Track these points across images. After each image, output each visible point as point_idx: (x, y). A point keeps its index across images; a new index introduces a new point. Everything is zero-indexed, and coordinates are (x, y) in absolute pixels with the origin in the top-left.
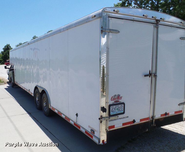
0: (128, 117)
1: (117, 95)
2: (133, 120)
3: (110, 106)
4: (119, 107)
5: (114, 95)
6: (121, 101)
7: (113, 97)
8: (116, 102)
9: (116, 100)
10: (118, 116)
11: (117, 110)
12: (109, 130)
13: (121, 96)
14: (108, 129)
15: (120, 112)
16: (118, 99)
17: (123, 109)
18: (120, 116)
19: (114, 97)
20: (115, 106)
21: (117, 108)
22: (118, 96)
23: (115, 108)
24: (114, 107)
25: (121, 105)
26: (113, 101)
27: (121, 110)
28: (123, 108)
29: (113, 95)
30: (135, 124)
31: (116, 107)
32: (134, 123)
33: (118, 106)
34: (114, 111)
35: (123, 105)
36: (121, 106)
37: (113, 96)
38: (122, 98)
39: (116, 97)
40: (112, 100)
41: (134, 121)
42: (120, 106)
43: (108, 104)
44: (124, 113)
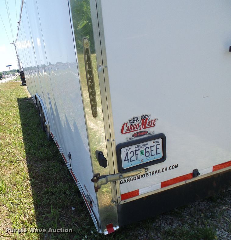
0: (177, 166)
1: (139, 116)
2: (191, 171)
3: (119, 148)
4: (147, 146)
5: (130, 119)
6: (155, 130)
7: (127, 124)
8: (138, 136)
9: (139, 131)
10: (147, 169)
11: (142, 154)
12: (123, 202)
13: (151, 118)
14: (119, 200)
15: (152, 159)
16: (145, 128)
17: (160, 150)
18: (152, 168)
19: (129, 125)
20: (137, 145)
21: (142, 152)
22: (142, 120)
23: (136, 151)
24: (133, 148)
25: (155, 141)
26: (129, 135)
27: (154, 153)
28: (160, 147)
29: (126, 119)
30: (198, 179)
31: (137, 149)
32: (196, 177)
33: (145, 145)
34: (133, 159)
35: (160, 141)
36: (155, 144)
37: (126, 121)
38: (157, 122)
39: (137, 123)
40: (124, 132)
41: (195, 173)
42: (150, 143)
43: (114, 145)
44: (163, 159)
